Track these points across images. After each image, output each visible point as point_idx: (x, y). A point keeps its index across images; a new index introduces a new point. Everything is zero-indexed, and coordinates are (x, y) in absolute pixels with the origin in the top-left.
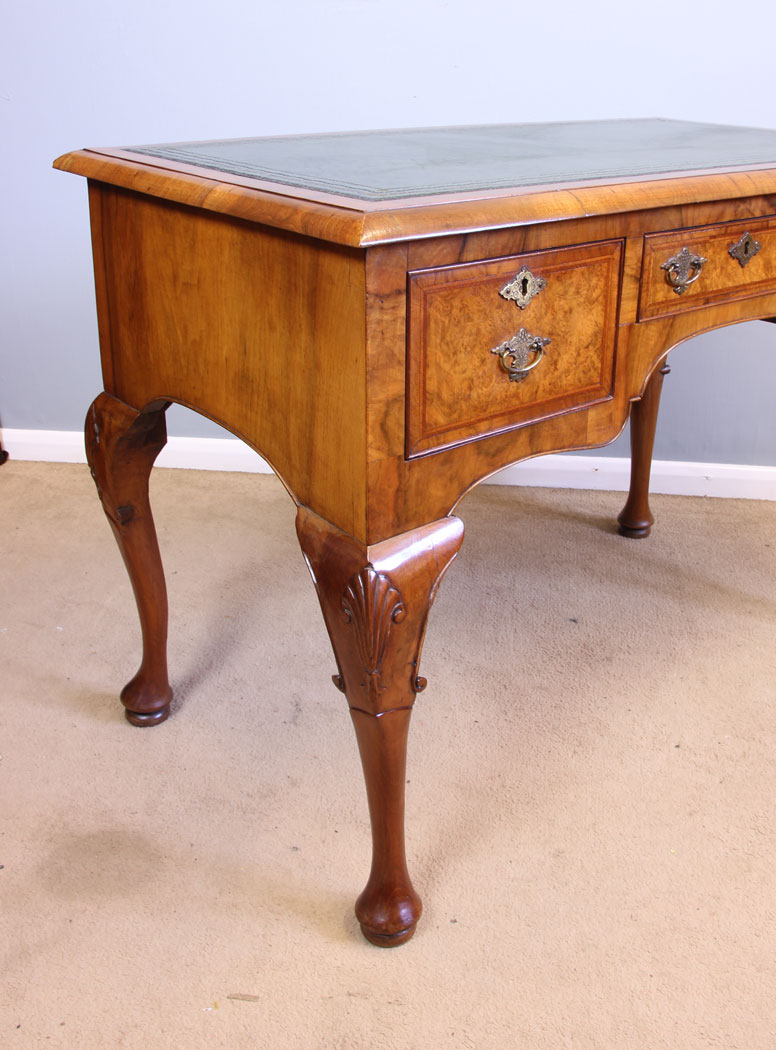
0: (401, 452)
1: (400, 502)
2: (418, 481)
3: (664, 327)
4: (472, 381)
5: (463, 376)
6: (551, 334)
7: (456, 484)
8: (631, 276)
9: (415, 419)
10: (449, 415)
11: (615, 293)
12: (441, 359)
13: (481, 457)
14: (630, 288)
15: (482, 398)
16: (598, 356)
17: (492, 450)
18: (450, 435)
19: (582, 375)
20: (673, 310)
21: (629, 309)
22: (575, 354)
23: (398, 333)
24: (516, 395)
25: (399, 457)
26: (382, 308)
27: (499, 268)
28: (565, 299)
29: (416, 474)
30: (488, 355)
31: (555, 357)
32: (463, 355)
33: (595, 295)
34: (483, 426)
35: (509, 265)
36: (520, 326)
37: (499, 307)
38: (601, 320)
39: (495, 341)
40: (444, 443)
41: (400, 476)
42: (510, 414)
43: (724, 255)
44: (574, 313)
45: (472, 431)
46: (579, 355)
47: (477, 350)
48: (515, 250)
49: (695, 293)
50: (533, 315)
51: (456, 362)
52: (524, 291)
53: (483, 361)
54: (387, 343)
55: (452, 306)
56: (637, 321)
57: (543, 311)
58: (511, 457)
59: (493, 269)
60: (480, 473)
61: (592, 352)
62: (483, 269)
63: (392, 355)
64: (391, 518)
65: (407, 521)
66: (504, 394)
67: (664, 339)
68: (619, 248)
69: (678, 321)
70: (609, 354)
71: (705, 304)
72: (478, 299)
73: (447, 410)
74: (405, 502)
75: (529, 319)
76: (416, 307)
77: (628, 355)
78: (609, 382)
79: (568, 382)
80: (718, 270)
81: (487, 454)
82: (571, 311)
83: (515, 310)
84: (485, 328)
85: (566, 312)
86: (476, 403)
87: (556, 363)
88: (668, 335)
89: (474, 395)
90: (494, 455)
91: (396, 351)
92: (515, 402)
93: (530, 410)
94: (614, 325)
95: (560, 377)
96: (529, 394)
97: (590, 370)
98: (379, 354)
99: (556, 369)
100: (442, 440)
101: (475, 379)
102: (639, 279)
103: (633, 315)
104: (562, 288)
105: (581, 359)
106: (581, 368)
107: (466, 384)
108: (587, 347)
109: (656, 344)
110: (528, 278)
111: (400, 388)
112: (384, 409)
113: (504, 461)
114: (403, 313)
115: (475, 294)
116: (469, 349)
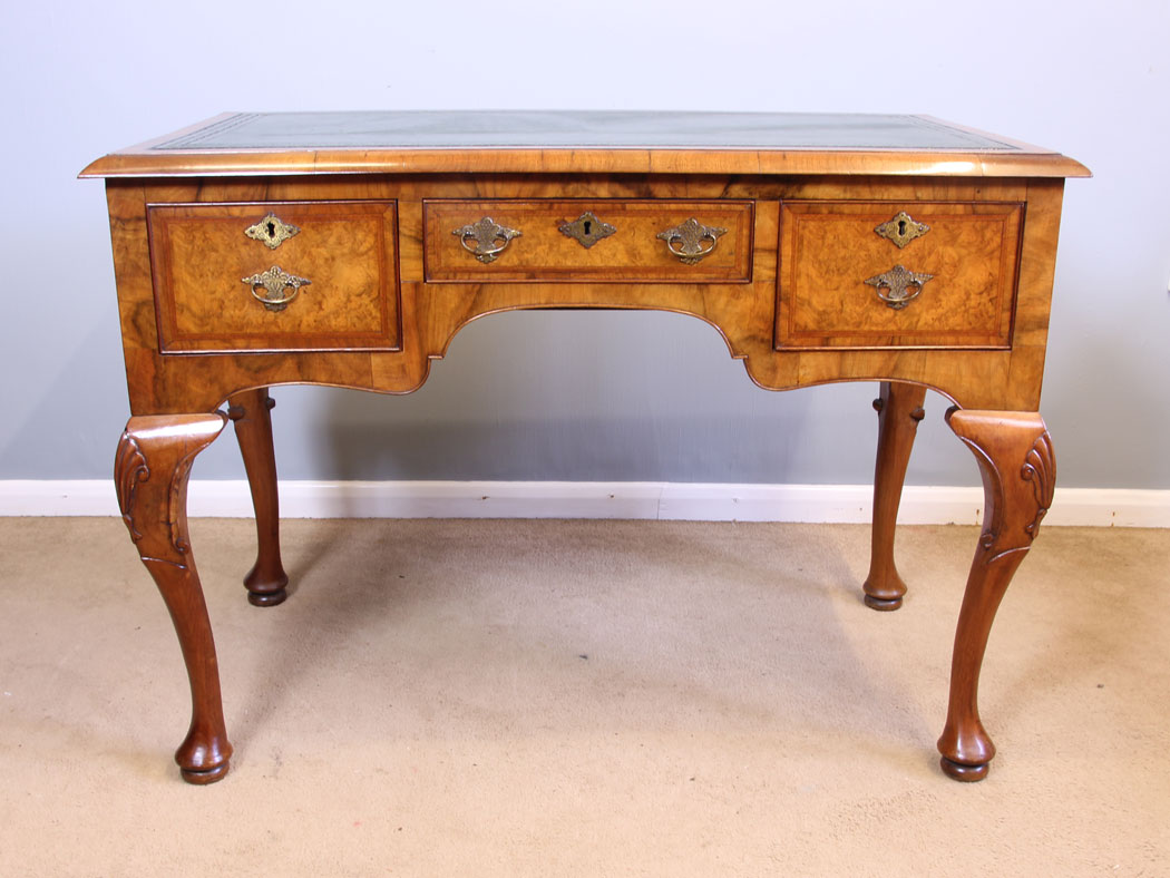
0: (156, 347)
1: (159, 387)
2: (175, 375)
3: (468, 293)
4: (223, 302)
5: (213, 296)
6: (310, 276)
7: (216, 388)
8: (410, 237)
9: (165, 322)
10: (202, 326)
11: (391, 250)
12: (188, 279)
13: (242, 370)
14: (409, 249)
15: (235, 319)
16: (375, 307)
17: (255, 366)
18: (203, 343)
19: (355, 320)
20: (477, 278)
21: (411, 270)
22: (344, 299)
23: (141, 250)
24: (275, 323)
25: (154, 351)
26: (124, 229)
27: (242, 211)
28: (325, 247)
29: (172, 369)
30: (237, 283)
31: (319, 298)
32: (210, 279)
33: (363, 249)
34: (240, 342)
35: (253, 209)
36: (271, 263)
37: (246, 244)
38: (375, 274)
39: (243, 272)
40: (198, 349)
41: (156, 367)
42: (272, 340)
43: (552, 232)
44: (338, 261)
45: (227, 345)
46: (349, 300)
47: (225, 276)
48: (256, 198)
49: (508, 265)
50: (286, 256)
51: (203, 283)
52: (272, 234)
53: (233, 287)
54: (132, 257)
55: (194, 237)
56: (425, 281)
57: (299, 255)
58: (277, 378)
59: (236, 212)
60: (243, 384)
61: (366, 300)
62: (224, 210)
63: (137, 267)
64: (151, 398)
65: (168, 405)
66: (260, 321)
67: (469, 304)
68: (390, 209)
69: (488, 290)
70: (391, 307)
71: (530, 278)
72: (222, 234)
73: (198, 322)
74: (164, 389)
75: (281, 260)
76: (155, 231)
77: (417, 311)
78: (395, 333)
79: (339, 323)
80: (546, 247)
81: (248, 369)
82: (333, 259)
83: (264, 251)
84: (232, 260)
85: (327, 260)
86: (230, 322)
87: (320, 303)
88: (474, 302)
89: (227, 314)
90: (256, 372)
91: (141, 264)
92: (274, 329)
93: (293, 339)
94: (393, 280)
95: (327, 317)
96: (290, 325)
97: (365, 317)
98: (125, 264)
99: (321, 308)
100: (196, 345)
101: (226, 301)
102: (422, 240)
103: (419, 275)
104: (319, 236)
105: (353, 305)
106: (353, 314)
107: (215, 305)
108: (359, 295)
109: (457, 308)
110: (274, 222)
111: (147, 295)
112: (134, 308)
113: (270, 379)
114: (144, 234)
115: (218, 229)
116: (216, 274)
